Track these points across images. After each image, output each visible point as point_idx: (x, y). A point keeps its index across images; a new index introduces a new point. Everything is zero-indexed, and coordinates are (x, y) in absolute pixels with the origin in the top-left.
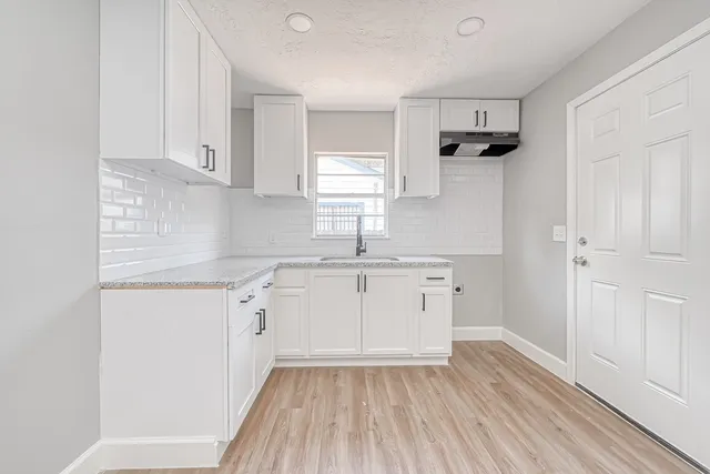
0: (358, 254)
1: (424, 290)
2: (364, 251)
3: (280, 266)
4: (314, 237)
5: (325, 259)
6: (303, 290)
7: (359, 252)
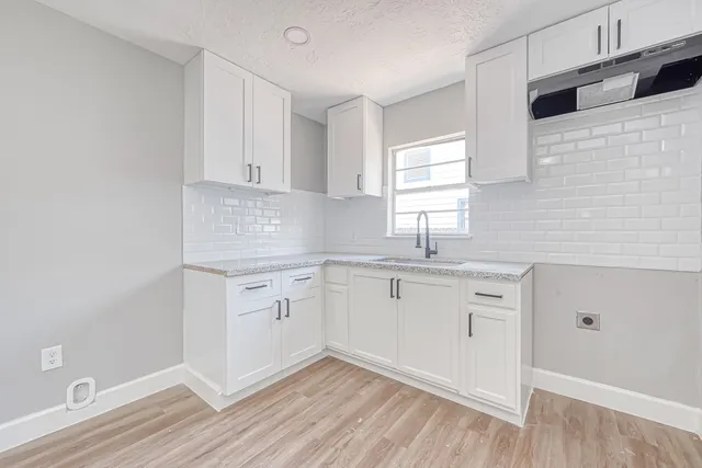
0: (428, 256)
1: (472, 308)
2: (435, 253)
3: (326, 264)
4: (389, 234)
5: (386, 260)
6: (345, 288)
7: (429, 253)
